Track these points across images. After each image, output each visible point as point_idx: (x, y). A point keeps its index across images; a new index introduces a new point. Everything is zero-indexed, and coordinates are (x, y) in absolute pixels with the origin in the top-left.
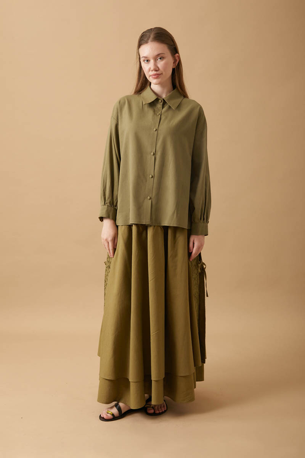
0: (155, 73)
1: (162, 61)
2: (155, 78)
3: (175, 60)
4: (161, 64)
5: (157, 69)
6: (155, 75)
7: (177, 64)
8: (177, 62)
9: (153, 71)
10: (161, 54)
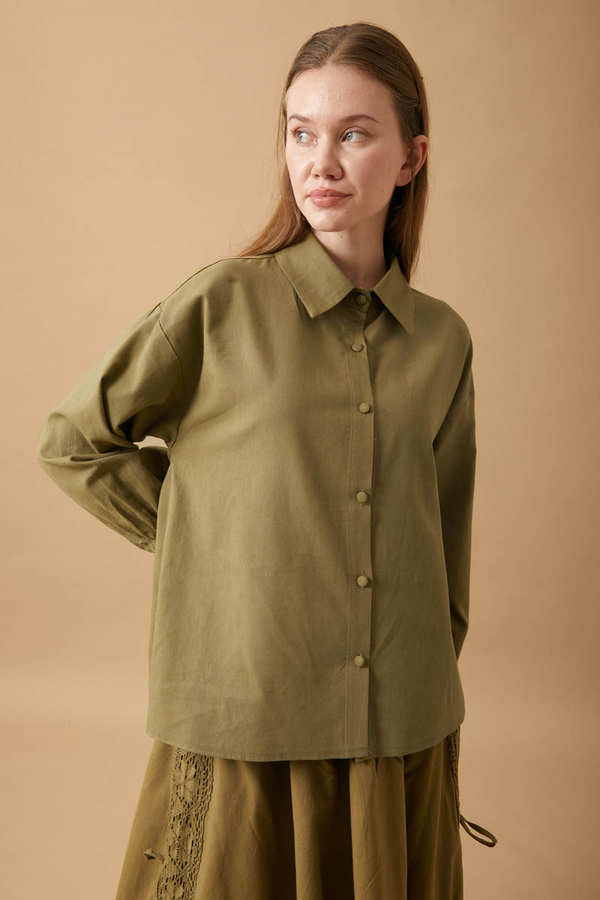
7: (416, 172)
8: (418, 167)
9: (321, 179)
10: (363, 116)
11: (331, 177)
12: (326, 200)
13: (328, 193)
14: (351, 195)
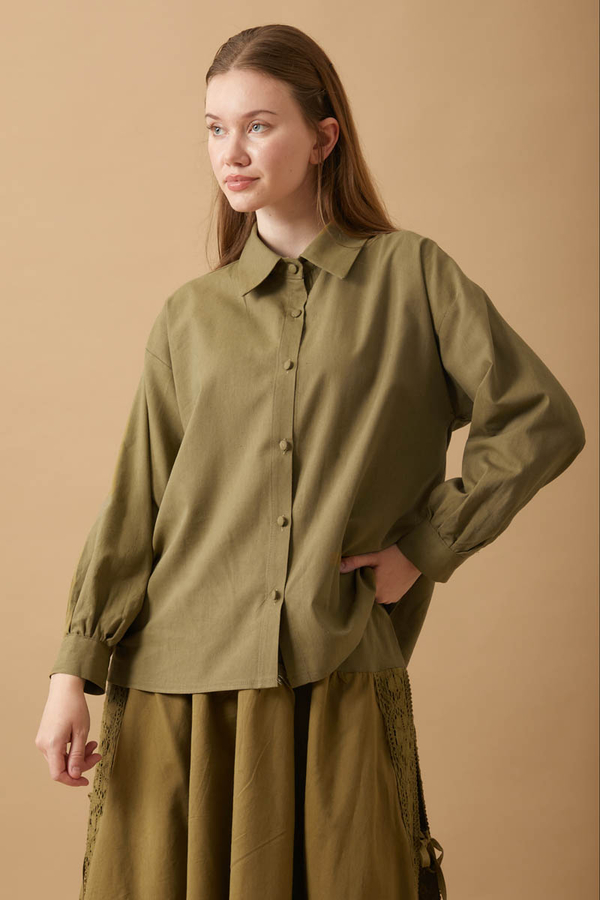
2: (237, 191)
6: (236, 179)
7: (330, 150)
8: (331, 146)
9: (232, 166)
10: (261, 111)
11: (239, 165)
12: (239, 184)
13: (238, 179)
14: (258, 178)
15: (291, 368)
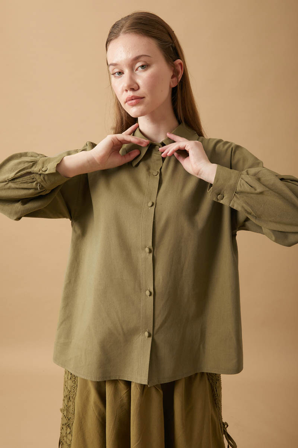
0: (130, 94)
1: (146, 70)
2: (133, 105)
3: (175, 74)
4: (143, 77)
5: (133, 87)
6: (132, 99)
7: (180, 80)
8: (180, 76)
9: (129, 91)
10: (142, 56)
11: (133, 90)
12: (134, 101)
14: (144, 98)
15: (152, 206)
